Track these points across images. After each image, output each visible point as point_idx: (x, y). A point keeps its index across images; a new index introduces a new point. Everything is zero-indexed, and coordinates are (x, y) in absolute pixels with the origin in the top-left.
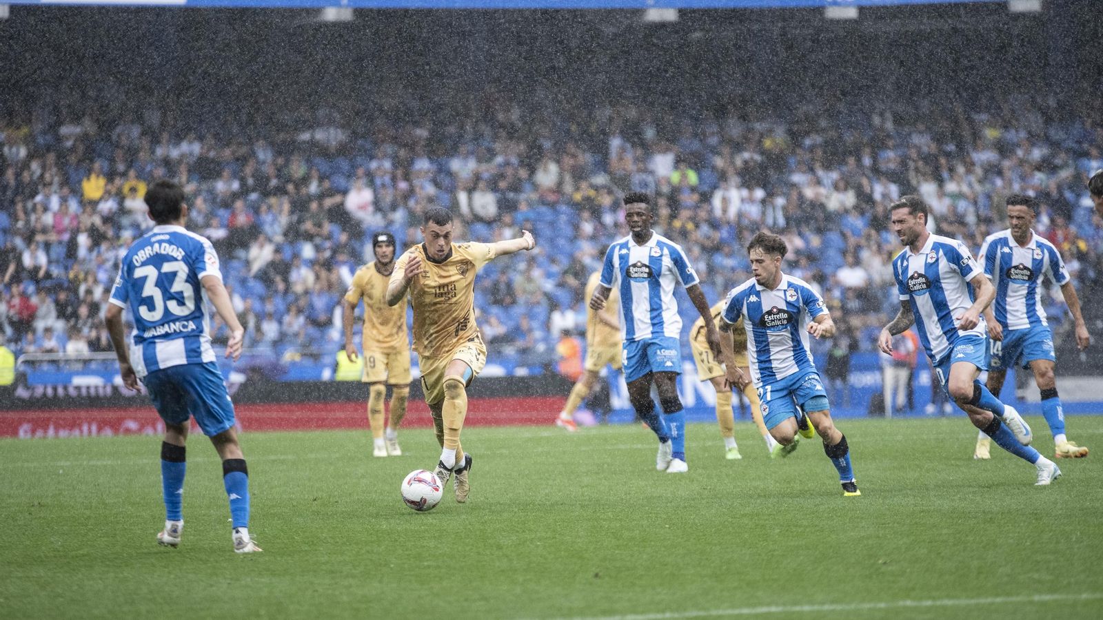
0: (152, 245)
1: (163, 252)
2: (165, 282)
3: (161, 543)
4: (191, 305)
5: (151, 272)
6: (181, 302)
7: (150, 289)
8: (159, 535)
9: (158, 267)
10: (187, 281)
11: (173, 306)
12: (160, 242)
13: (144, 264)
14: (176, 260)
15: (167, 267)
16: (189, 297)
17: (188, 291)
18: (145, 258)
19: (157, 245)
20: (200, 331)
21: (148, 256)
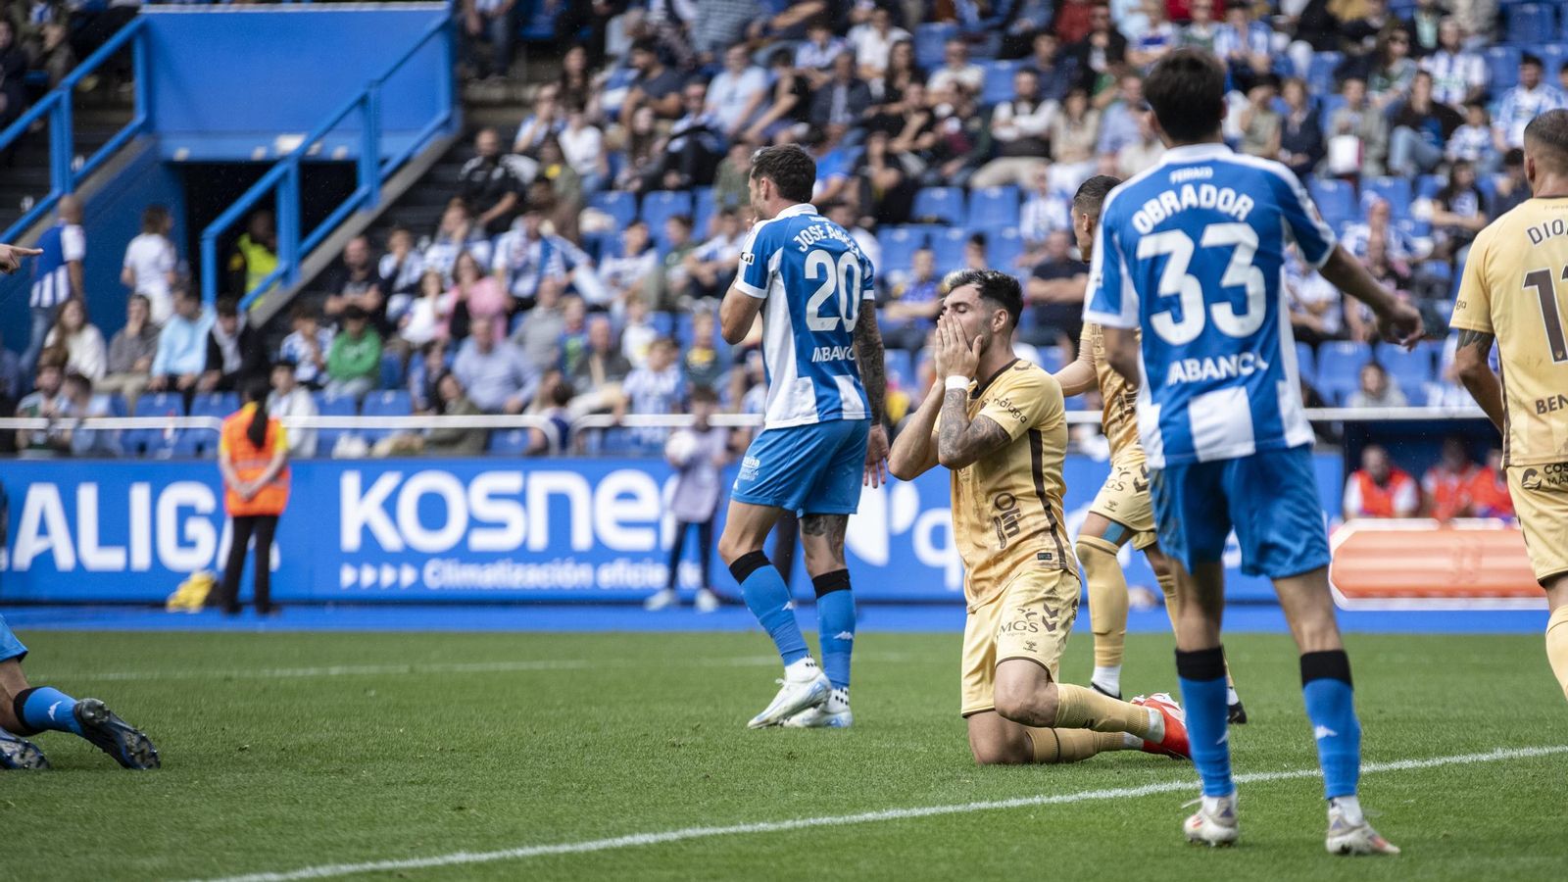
0: (1178, 188)
1: (1204, 204)
2: (1208, 266)
3: (1199, 842)
4: (1257, 313)
5: (1179, 246)
6: (1240, 309)
7: (1175, 280)
8: (1189, 825)
9: (1195, 235)
10: (1254, 263)
11: (1223, 315)
12: (1197, 184)
13: (1160, 228)
14: (1234, 220)
15: (1214, 236)
16: (1256, 296)
17: (1254, 283)
18: (1162, 217)
19: (1188, 190)
20: (1276, 371)
21: (1170, 212)
